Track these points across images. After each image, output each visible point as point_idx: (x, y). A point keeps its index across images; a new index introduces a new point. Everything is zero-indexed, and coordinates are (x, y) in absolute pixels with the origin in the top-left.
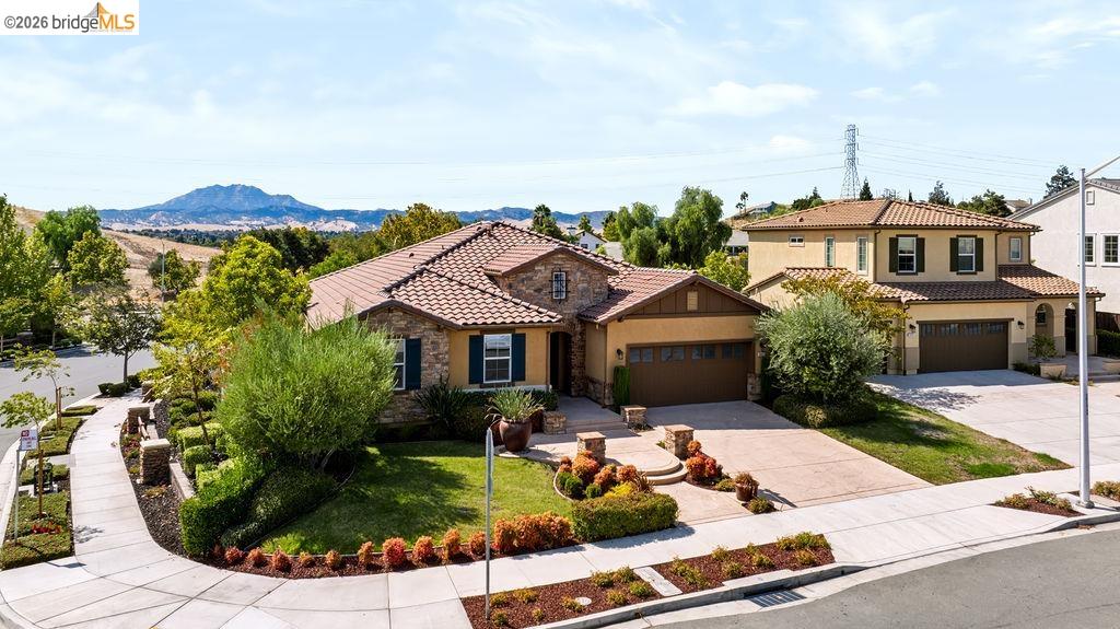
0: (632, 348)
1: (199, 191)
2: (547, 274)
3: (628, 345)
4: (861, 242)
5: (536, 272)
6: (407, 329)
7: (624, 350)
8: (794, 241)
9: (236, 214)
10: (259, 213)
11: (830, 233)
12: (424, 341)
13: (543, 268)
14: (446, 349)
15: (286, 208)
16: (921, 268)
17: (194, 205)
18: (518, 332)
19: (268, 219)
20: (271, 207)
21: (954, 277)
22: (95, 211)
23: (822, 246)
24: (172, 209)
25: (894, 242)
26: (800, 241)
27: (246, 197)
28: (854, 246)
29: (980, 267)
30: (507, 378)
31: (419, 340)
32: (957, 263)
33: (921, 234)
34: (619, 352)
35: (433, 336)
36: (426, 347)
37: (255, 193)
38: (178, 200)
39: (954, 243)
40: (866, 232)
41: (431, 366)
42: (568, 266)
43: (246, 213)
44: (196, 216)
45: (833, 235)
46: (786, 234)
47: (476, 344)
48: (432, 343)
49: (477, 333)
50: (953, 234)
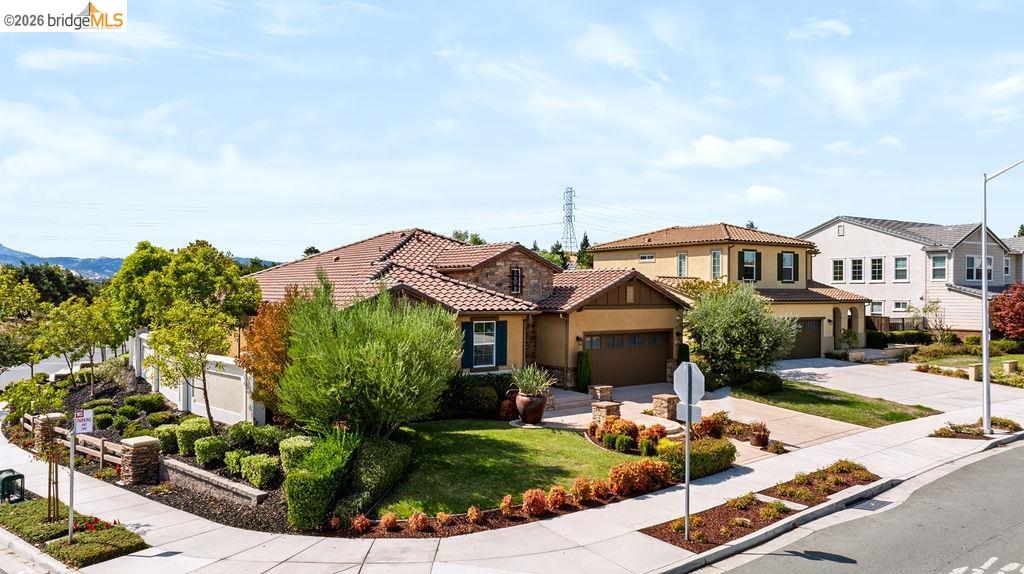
2: (506, 269)
3: (584, 333)
4: (717, 255)
5: (498, 267)
7: (582, 337)
8: (643, 258)
11: (681, 249)
13: (503, 264)
16: (759, 278)
18: (501, 319)
21: (780, 285)
25: (741, 255)
26: (651, 258)
29: (796, 279)
30: (492, 363)
32: (782, 274)
33: (760, 249)
34: (577, 339)
39: (780, 257)
40: (721, 247)
42: (523, 263)
45: (685, 251)
46: (636, 253)
49: (468, 320)
50: (779, 250)
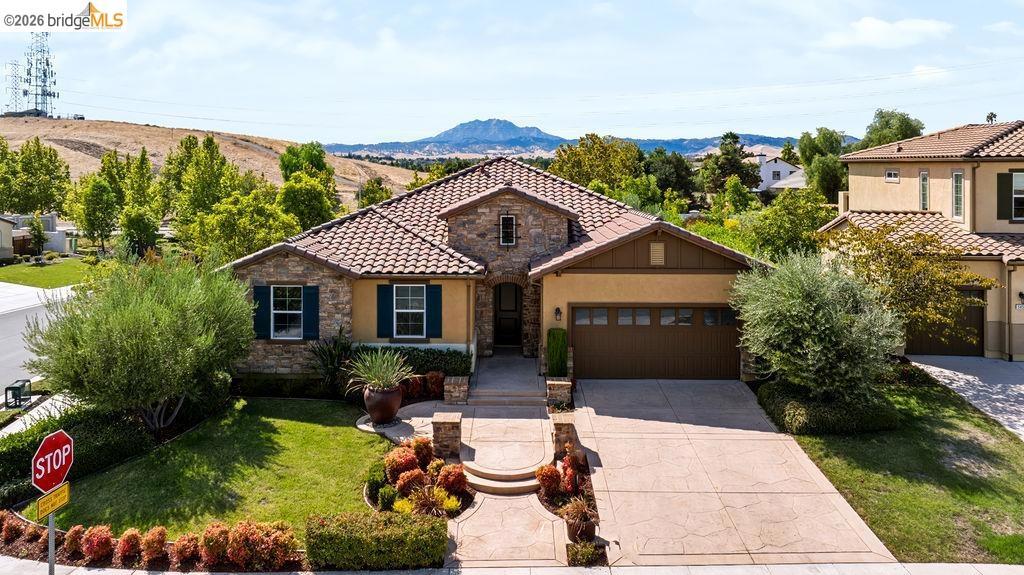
0: (575, 309)
1: (462, 125)
2: (493, 217)
3: (569, 304)
4: (958, 179)
5: (479, 216)
6: (305, 275)
7: (564, 311)
8: (890, 175)
9: (491, 144)
10: (511, 143)
11: (926, 166)
12: (322, 289)
13: (488, 210)
14: (346, 298)
15: (534, 138)
17: (459, 138)
18: (432, 283)
19: (518, 148)
20: (521, 138)
22: (319, 145)
23: (916, 182)
24: (440, 141)
25: (1004, 180)
26: (896, 175)
27: (500, 130)
28: (949, 183)
30: (422, 334)
31: (316, 288)
34: (558, 311)
35: (332, 284)
36: (325, 296)
37: (507, 126)
38: (446, 133)
40: (963, 166)
41: (331, 316)
42: (517, 208)
43: (500, 143)
44: (460, 147)
45: (928, 170)
46: (882, 168)
47: (384, 294)
48: (331, 291)
49: (386, 282)
